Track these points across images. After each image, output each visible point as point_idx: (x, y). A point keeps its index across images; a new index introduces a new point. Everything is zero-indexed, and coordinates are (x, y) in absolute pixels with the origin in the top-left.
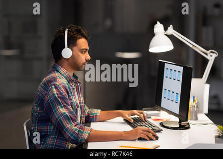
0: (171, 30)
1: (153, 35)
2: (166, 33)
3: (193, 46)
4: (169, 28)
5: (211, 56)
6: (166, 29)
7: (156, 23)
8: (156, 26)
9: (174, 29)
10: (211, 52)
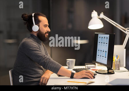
0: (102, 16)
1: (91, 18)
2: (99, 17)
3: (116, 25)
4: (101, 14)
5: (128, 32)
6: (99, 15)
7: (93, 11)
8: (93, 13)
9: (104, 15)
10: (128, 29)
